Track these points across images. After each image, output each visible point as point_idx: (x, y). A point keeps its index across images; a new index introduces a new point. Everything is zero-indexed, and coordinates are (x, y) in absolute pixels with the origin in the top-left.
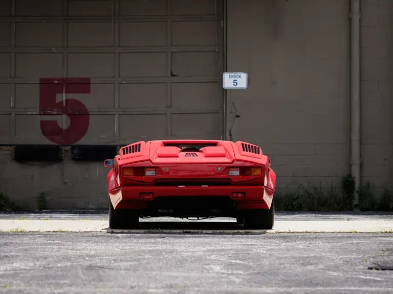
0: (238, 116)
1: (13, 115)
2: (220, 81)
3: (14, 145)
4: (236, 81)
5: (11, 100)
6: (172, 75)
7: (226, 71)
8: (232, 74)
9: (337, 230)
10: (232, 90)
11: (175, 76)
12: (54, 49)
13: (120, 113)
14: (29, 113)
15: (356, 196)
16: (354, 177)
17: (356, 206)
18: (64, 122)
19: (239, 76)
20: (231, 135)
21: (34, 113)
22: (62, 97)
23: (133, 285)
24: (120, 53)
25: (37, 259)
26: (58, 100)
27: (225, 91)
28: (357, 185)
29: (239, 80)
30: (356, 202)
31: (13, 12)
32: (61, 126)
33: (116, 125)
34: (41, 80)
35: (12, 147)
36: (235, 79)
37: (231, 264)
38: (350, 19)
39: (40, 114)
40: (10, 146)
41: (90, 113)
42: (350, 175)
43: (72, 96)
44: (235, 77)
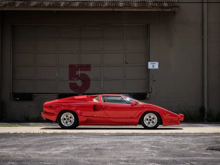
0: (154, 81)
1: (57, 80)
2: (147, 66)
3: (58, 93)
4: (154, 65)
5: (57, 73)
6: (126, 63)
7: (149, 61)
8: (152, 63)
9: (196, 132)
10: (152, 69)
11: (127, 63)
12: (75, 52)
13: (104, 79)
14: (64, 79)
15: (206, 115)
16: (205, 107)
17: (206, 120)
18: (79, 83)
19: (155, 64)
20: (151, 89)
21: (67, 79)
22: (79, 73)
23: (115, 157)
24: (103, 53)
25: (75, 145)
26: (77, 74)
27: (149, 70)
28: (206, 111)
29: (155, 65)
30: (206, 118)
31: (57, 36)
32: (78, 85)
33: (102, 84)
34: (69, 65)
35: (57, 94)
36: (153, 65)
37: (152, 148)
38: (203, 39)
39: (69, 80)
40: (56, 93)
41: (91, 79)
42: (203, 106)
43: (83, 72)
44: (153, 64)
